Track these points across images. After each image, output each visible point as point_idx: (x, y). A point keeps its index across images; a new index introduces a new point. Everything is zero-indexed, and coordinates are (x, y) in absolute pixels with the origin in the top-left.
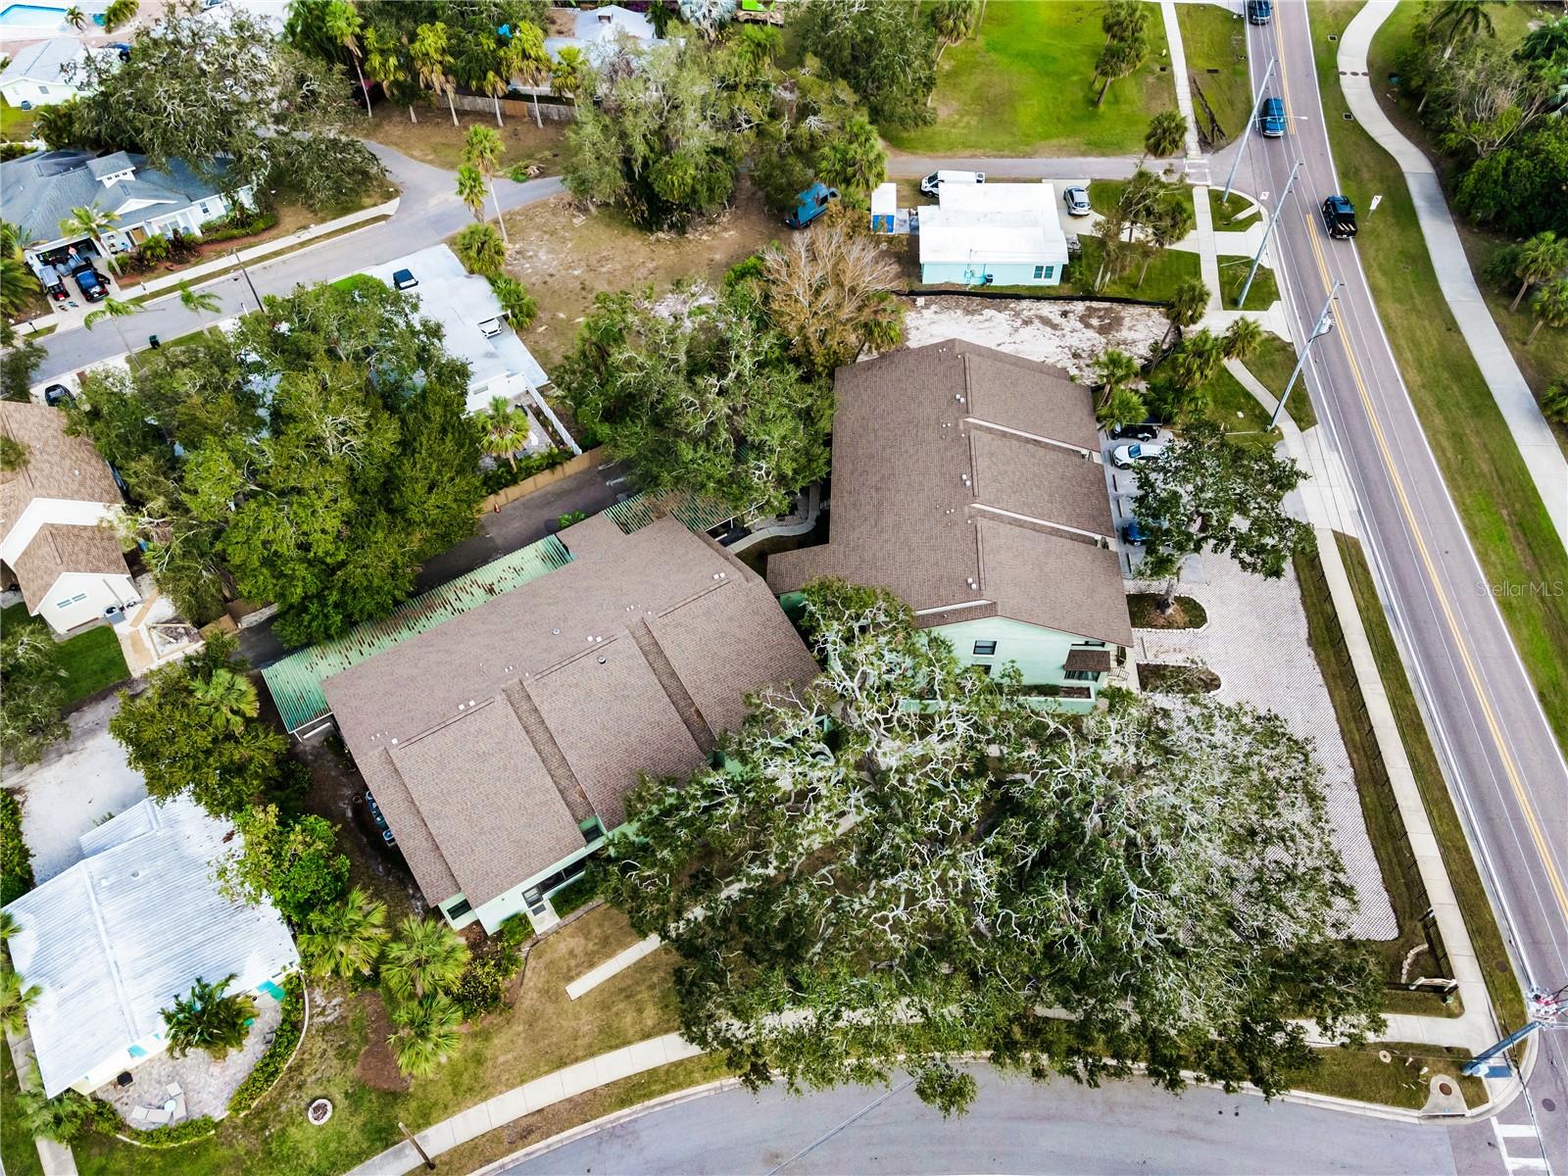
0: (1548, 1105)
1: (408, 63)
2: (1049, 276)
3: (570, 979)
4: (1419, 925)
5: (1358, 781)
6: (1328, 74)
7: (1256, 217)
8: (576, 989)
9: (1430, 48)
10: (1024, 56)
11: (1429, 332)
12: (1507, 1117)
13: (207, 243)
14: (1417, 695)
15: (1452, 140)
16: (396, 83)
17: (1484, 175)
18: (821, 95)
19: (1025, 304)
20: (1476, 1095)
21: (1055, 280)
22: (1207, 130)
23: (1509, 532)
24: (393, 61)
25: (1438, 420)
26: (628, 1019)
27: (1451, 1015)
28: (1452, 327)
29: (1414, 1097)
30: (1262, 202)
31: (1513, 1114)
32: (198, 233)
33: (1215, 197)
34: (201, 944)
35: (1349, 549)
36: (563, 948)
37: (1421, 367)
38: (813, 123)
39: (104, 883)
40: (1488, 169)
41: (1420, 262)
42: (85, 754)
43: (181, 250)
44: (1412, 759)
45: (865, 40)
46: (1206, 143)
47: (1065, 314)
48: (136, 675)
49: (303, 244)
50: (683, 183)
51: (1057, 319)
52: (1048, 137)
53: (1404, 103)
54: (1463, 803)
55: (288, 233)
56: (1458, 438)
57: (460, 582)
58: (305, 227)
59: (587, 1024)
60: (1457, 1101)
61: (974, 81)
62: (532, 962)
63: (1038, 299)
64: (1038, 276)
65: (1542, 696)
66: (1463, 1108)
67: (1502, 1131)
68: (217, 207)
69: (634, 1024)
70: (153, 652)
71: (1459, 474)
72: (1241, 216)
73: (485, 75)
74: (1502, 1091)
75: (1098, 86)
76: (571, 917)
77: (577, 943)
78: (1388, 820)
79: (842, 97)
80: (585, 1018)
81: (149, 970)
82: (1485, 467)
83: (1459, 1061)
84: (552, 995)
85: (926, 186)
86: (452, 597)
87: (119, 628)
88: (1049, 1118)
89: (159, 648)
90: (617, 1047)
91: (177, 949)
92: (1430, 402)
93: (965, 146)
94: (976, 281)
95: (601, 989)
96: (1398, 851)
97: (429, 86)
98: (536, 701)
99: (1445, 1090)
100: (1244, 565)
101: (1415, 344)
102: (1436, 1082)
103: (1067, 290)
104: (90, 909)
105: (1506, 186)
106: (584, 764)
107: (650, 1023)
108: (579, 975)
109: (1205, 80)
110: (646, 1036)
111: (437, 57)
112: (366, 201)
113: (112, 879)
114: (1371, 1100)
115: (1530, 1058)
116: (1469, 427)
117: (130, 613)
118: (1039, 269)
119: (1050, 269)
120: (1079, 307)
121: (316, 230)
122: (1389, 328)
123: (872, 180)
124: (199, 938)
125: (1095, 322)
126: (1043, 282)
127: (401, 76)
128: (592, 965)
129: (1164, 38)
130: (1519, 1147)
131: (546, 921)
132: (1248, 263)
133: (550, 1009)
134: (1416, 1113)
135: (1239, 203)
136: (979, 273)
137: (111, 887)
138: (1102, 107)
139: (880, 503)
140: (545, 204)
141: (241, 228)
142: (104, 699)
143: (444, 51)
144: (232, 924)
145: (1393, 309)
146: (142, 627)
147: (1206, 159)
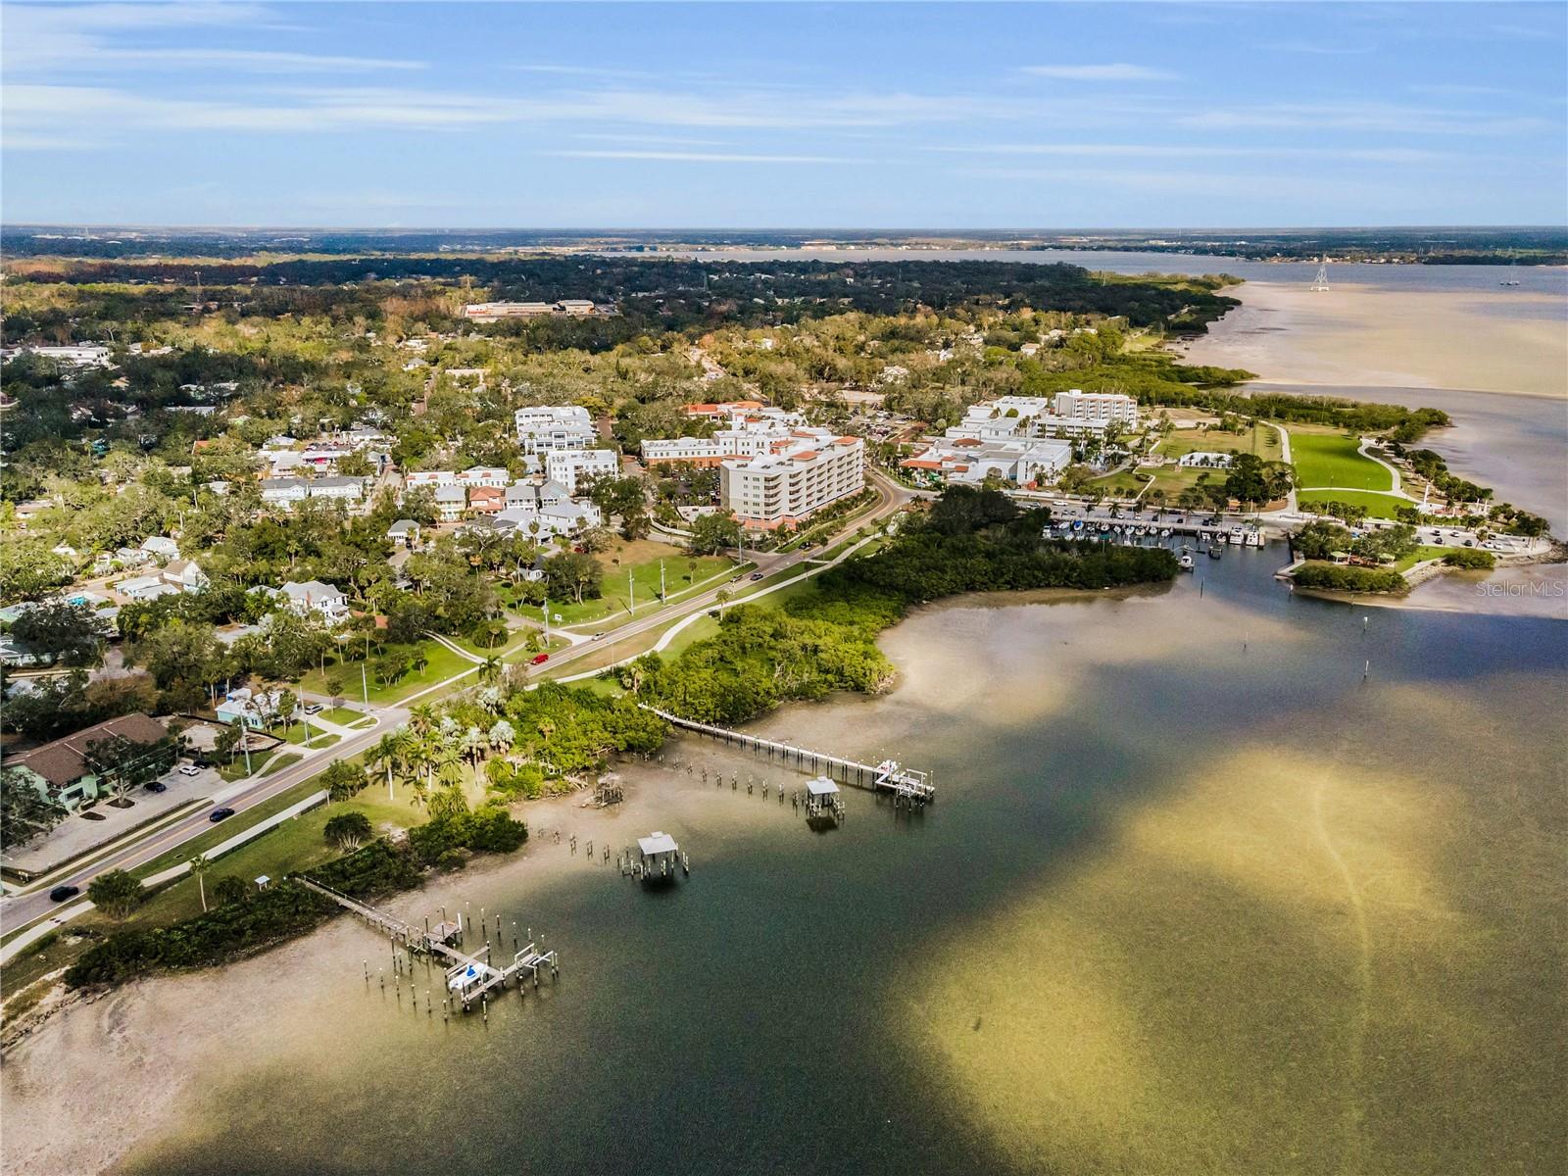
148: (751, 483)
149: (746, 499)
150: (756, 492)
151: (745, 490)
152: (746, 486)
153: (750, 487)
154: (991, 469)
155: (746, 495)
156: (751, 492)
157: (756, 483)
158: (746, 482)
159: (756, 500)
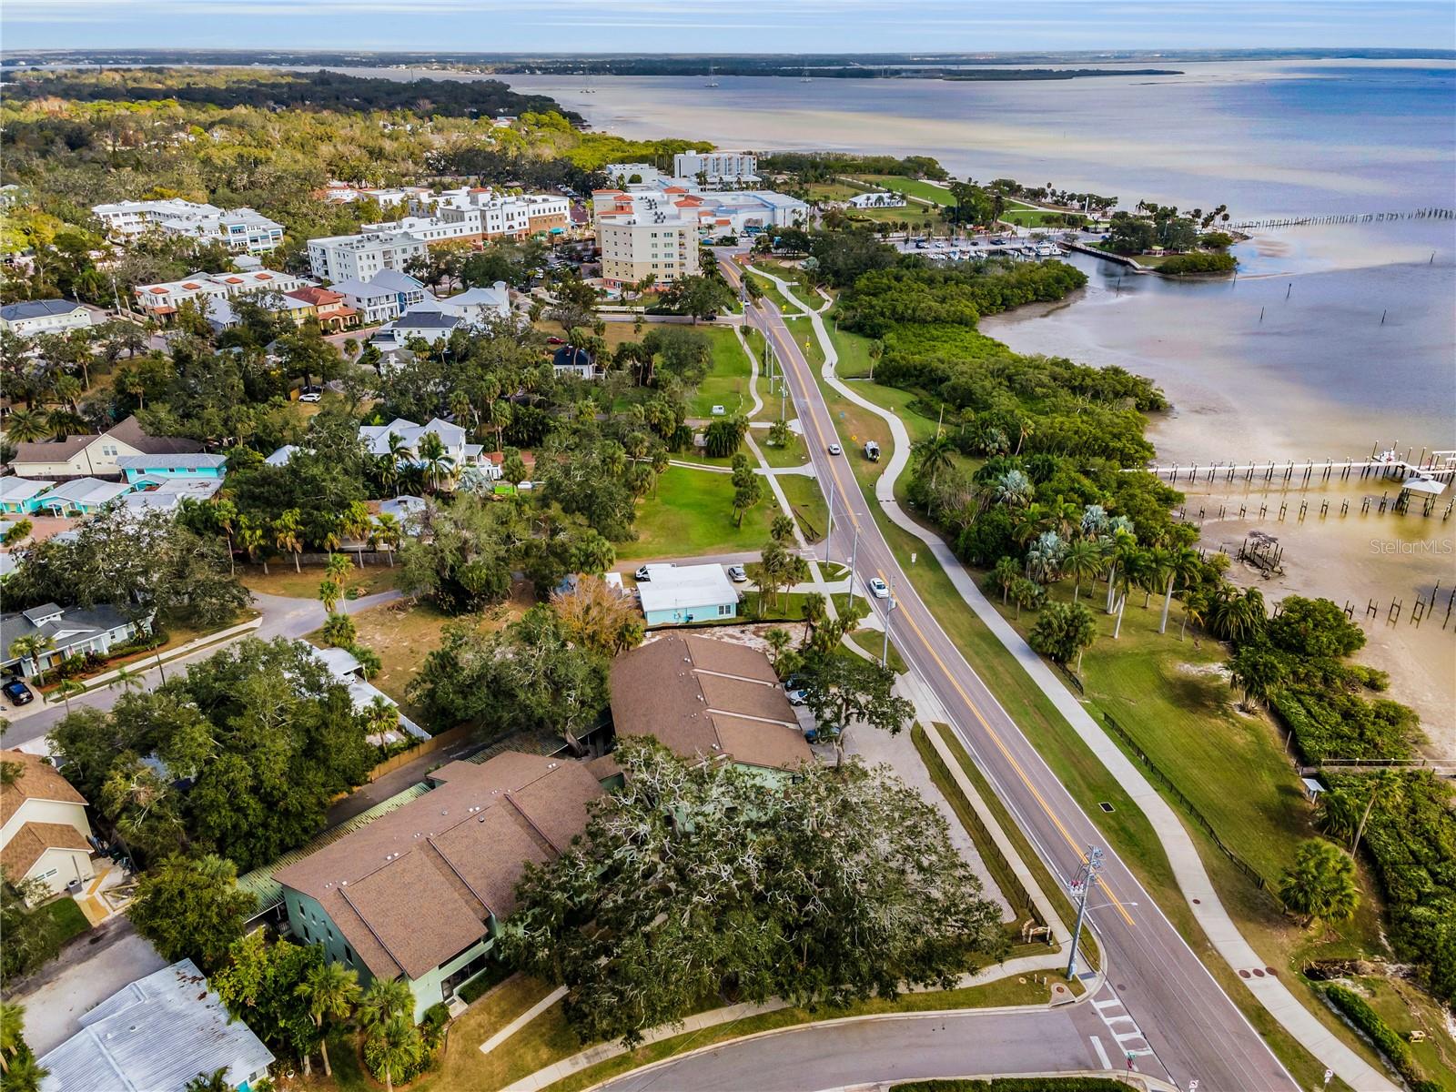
0: (1121, 987)
1: (269, 533)
2: (728, 612)
3: (481, 1042)
4: (1027, 911)
5: (976, 845)
6: (873, 502)
7: (849, 573)
8: (486, 1048)
9: (925, 480)
10: (687, 505)
11: (963, 618)
12: (1099, 998)
13: (114, 658)
14: (1000, 797)
15: (947, 522)
16: (260, 547)
17: (968, 538)
18: (566, 521)
19: (717, 629)
20: (1079, 991)
21: (733, 615)
22: (809, 534)
23: (1030, 710)
24: (259, 533)
25: (978, 661)
26: (529, 1058)
27: (1054, 952)
28: (974, 615)
29: (1044, 998)
30: (849, 564)
31: (1104, 994)
32: (106, 652)
33: (822, 566)
34: (195, 1061)
35: (943, 730)
36: (473, 1022)
37: (961, 636)
38: (562, 537)
39: (109, 1036)
40: (969, 533)
41: (949, 588)
42: (60, 982)
43: (94, 663)
44: (1004, 828)
45: (586, 496)
46: (809, 540)
47: (743, 632)
48: (95, 925)
49: (190, 652)
50: (479, 578)
51: (739, 635)
52: (712, 544)
53: (920, 513)
54: (1037, 847)
55: (177, 646)
56: (991, 668)
57: (357, 818)
58: (192, 641)
59: (499, 1067)
60: (1068, 994)
61: (659, 519)
62: (451, 1036)
63: (725, 626)
64: (721, 612)
65: (1067, 787)
66: (1073, 998)
67: (1098, 1006)
68: (122, 634)
69: (533, 1060)
70: (108, 908)
71: (995, 683)
72: (840, 573)
73: (326, 535)
74: (1092, 986)
75: (737, 517)
76: (476, 1004)
77: (483, 1018)
78: (998, 862)
79: (579, 521)
80: (496, 1064)
81: (157, 1082)
82: (1010, 681)
83: (1064, 974)
84: (470, 1053)
85: (640, 575)
86: (354, 828)
87: (76, 897)
88: (828, 1056)
89: (114, 905)
90: (524, 1076)
91: (176, 1067)
92: (971, 653)
93: (659, 553)
94: (682, 621)
95: (506, 1043)
96: (1007, 876)
97: (284, 546)
98: (440, 849)
99: (1059, 990)
100: (877, 725)
101: (956, 626)
102: (1054, 987)
103: (741, 619)
104: (101, 1054)
105: (983, 542)
106: (479, 885)
107: (545, 1057)
108: (487, 1038)
109: (801, 511)
110: (544, 1065)
111: (293, 526)
112: (238, 621)
113: (115, 1034)
114: (1019, 1004)
115: (1104, 964)
116: (996, 662)
117: (86, 886)
118: (721, 608)
119: (728, 607)
120: (752, 627)
121: (198, 642)
122: (939, 620)
123: (606, 563)
124: (193, 1057)
125: (762, 634)
126: (725, 616)
127: (262, 542)
128: (496, 1031)
129: (772, 491)
130: (1110, 1012)
131: (457, 1008)
132: (848, 595)
133: (470, 1062)
134: (1046, 1006)
135: (838, 568)
136: (683, 615)
137: (115, 1039)
138: (742, 527)
139: (648, 722)
140: (374, 610)
141: (139, 645)
142: (70, 944)
143: (297, 523)
144: (216, 1045)
145: (939, 610)
146: (97, 894)
147: (811, 548)
148: (661, 240)
149: (655, 261)
150: (668, 250)
151: (654, 251)
152: (655, 245)
153: (661, 246)
154: (749, 221)
155: (655, 256)
156: (661, 251)
157: (668, 240)
158: (654, 240)
159: (669, 260)
